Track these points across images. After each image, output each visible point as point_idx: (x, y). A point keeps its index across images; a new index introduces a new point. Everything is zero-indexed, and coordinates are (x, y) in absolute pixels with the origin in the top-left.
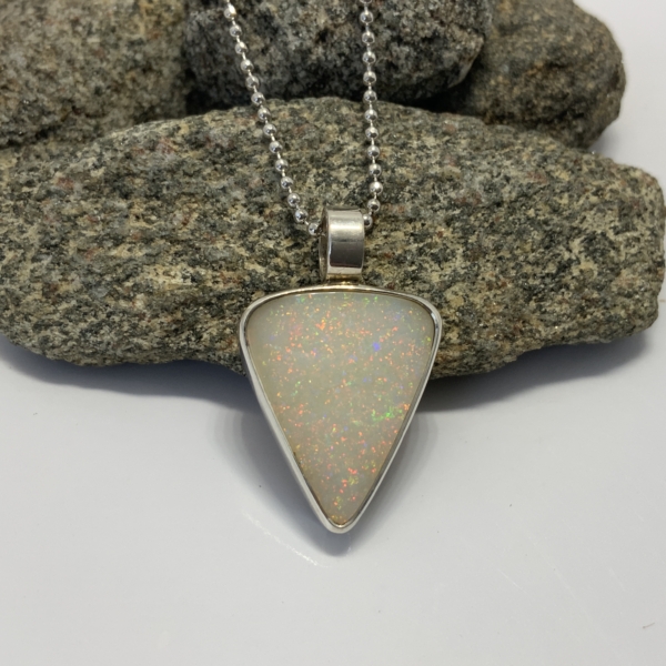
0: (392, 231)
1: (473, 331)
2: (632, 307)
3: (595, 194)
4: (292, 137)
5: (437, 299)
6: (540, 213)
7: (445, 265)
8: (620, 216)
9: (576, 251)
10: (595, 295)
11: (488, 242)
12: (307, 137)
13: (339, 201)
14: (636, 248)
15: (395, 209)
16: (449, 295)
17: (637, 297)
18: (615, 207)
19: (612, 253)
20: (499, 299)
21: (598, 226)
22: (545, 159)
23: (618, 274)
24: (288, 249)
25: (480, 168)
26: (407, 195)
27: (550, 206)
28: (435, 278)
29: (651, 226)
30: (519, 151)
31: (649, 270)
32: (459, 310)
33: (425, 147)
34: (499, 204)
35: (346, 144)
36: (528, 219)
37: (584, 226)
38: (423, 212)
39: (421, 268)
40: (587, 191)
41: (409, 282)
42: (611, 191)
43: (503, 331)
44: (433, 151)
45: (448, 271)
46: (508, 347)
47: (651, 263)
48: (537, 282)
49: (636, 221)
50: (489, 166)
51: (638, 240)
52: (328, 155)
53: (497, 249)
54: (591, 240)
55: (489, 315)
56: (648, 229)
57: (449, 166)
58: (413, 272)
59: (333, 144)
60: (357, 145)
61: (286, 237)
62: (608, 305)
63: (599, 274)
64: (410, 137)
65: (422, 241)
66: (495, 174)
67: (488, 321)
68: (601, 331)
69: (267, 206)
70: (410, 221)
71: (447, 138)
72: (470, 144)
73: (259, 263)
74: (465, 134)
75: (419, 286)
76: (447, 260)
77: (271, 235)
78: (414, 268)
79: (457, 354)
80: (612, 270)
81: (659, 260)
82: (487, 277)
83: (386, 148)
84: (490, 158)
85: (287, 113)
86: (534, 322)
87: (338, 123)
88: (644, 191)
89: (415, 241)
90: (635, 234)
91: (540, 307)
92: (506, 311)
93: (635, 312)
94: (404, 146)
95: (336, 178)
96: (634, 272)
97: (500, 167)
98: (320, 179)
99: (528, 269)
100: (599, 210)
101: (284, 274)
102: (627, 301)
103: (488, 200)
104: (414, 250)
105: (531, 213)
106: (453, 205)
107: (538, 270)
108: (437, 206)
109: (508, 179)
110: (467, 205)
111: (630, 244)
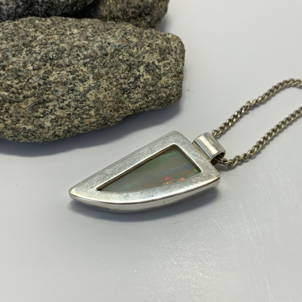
0: (61, 71)
1: (100, 109)
2: (168, 92)
3: (149, 46)
4: (15, 36)
5: (83, 98)
6: (125, 57)
7: (85, 83)
8: (160, 55)
9: (142, 71)
10: (151, 89)
11: (103, 71)
12: (21, 35)
13: (37, 61)
14: (169, 67)
15: (61, 62)
16: (88, 95)
17: (170, 87)
18: (158, 51)
19: (157, 70)
20: (110, 95)
21: (151, 60)
22: (126, 34)
23: (160, 79)
24: (17, 84)
25: (97, 40)
26: (66, 55)
27: (129, 53)
28: (81, 89)
29: (175, 57)
30: (114, 32)
31: (175, 76)
32: (93, 101)
33: (73, 34)
34: (106, 55)
35: (38, 36)
36: (120, 60)
37: (144, 60)
38: (73, 62)
39: (75, 85)
40: (144, 45)
41: (71, 92)
42: (156, 44)
43: (113, 108)
44: (76, 35)
45: (87, 86)
46: (116, 115)
47: (175, 72)
48: (126, 86)
49: (168, 56)
50: (100, 39)
51: (169, 64)
52: (31, 41)
53: (107, 74)
54: (148, 66)
55: (107, 102)
56: (174, 58)
57: (83, 41)
58: (72, 87)
59: (32, 37)
60: (43, 36)
61: (16, 79)
62: (157, 92)
63: (152, 80)
64: (66, 30)
65: (74, 74)
66: (104, 42)
67: (107, 105)
68: (156, 103)
69: (6, 67)
70: (68, 66)
71: (83, 29)
72: (93, 31)
73: (5, 91)
74: (90, 26)
75: (75, 93)
76: (86, 81)
77: (9, 79)
78: (72, 86)
79: (95, 120)
80: (157, 77)
81: (180, 71)
82: (104, 86)
83: (55, 36)
84: (101, 36)
85: (12, 26)
86: (127, 103)
87: (34, 27)
88: (172, 43)
89: (71, 74)
90: (168, 61)
91: (128, 96)
92: (113, 100)
93: (169, 94)
94: (63, 34)
95: (35, 51)
96: (168, 77)
97: (105, 39)
98: (28, 52)
99: (122, 81)
100: (150, 53)
101: (17, 95)
102: (166, 90)
103: (101, 54)
104: (71, 78)
105: (121, 57)
106: (86, 57)
107: (126, 81)
108: (79, 58)
109: (109, 44)
110: (92, 57)
111: (166, 66)
